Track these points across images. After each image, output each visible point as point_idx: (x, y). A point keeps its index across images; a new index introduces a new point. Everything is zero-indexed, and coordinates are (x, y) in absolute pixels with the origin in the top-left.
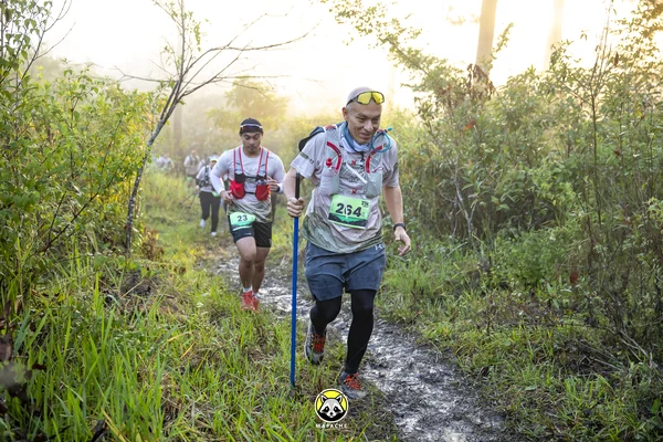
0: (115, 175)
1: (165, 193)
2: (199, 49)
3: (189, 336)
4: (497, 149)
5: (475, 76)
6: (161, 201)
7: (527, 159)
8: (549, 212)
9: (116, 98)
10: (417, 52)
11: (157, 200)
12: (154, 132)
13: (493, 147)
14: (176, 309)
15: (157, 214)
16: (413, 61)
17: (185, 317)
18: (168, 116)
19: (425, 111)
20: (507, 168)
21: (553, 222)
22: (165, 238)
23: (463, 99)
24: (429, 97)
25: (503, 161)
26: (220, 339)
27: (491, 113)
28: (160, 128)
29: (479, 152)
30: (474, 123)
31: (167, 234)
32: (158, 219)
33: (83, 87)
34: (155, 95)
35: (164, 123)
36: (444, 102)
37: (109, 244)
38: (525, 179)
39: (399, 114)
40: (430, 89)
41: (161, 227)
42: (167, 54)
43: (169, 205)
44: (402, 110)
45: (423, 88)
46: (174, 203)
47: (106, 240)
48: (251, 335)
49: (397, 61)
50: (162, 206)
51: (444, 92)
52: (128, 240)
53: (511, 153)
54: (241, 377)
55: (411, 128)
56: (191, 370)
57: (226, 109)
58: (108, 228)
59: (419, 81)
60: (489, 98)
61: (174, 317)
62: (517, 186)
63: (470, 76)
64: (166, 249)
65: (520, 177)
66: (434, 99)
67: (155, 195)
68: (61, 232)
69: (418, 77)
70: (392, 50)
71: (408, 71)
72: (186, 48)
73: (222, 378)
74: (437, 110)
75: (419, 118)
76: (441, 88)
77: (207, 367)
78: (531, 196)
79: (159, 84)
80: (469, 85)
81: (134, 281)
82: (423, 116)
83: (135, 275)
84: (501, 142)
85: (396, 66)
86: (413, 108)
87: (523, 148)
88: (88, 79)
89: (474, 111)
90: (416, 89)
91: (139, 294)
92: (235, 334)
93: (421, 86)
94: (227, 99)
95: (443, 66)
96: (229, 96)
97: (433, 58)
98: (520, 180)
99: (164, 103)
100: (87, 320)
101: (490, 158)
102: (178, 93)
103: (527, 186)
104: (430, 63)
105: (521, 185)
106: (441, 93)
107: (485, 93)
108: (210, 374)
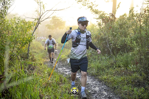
0: (26, 42)
1: (35, 45)
2: (44, 11)
3: (44, 80)
4: (117, 33)
5: (111, 16)
6: (35, 47)
7: (125, 36)
8: (130, 48)
9: (24, 23)
10: (97, 10)
11: (34, 47)
12: (34, 31)
13: (116, 33)
14: (40, 74)
15: (34, 51)
16: (96, 12)
17: (43, 75)
18: (37, 27)
19: (99, 25)
20: (120, 38)
21: (131, 51)
22: (36, 57)
23: (108, 22)
24: (100, 21)
25: (119, 36)
26: (51, 80)
27: (115, 25)
28: (35, 30)
29: (113, 34)
30: (111, 27)
31: (37, 56)
32: (34, 52)
33: (19, 22)
34: (34, 22)
35: (36, 29)
36: (104, 22)
37: (23, 58)
38: (124, 40)
39: (93, 25)
40: (101, 19)
41: (35, 54)
42: (36, 12)
43: (37, 48)
44: (94, 24)
45: (99, 18)
46: (38, 48)
47: (22, 57)
48: (58, 79)
49: (92, 12)
50: (35, 49)
51: (104, 20)
52: (28, 57)
53: (121, 34)
54: (57, 89)
55: (96, 28)
56: (45, 88)
57: (50, 25)
58: (23, 54)
59: (98, 17)
60: (115, 21)
61: (40, 75)
62: (122, 42)
63: (110, 16)
64: (36, 59)
65: (123, 40)
66: (102, 22)
67: (33, 46)
68: (13, 56)
69: (98, 16)
70: (91, 10)
71: (95, 14)
72: (41, 10)
73: (52, 89)
74: (102, 24)
75: (98, 26)
76: (103, 19)
77: (48, 87)
78: (126, 45)
79: (35, 19)
80: (110, 18)
81: (30, 67)
82: (99, 26)
83: (30, 66)
84: (118, 32)
85: (92, 13)
86: (96, 24)
87: (124, 33)
88: (20, 20)
89: (111, 24)
90: (97, 19)
91: (31, 70)
92: (55, 79)
93: (98, 18)
94: (50, 22)
95: (104, 13)
96: (51, 21)
97: (101, 11)
98: (123, 41)
99: (36, 24)
100: (21, 76)
101: (115, 35)
102: (39, 22)
103: (125, 42)
104: (100, 12)
105: (123, 42)
106: (103, 20)
107: (114, 20)
108: (49, 89)
